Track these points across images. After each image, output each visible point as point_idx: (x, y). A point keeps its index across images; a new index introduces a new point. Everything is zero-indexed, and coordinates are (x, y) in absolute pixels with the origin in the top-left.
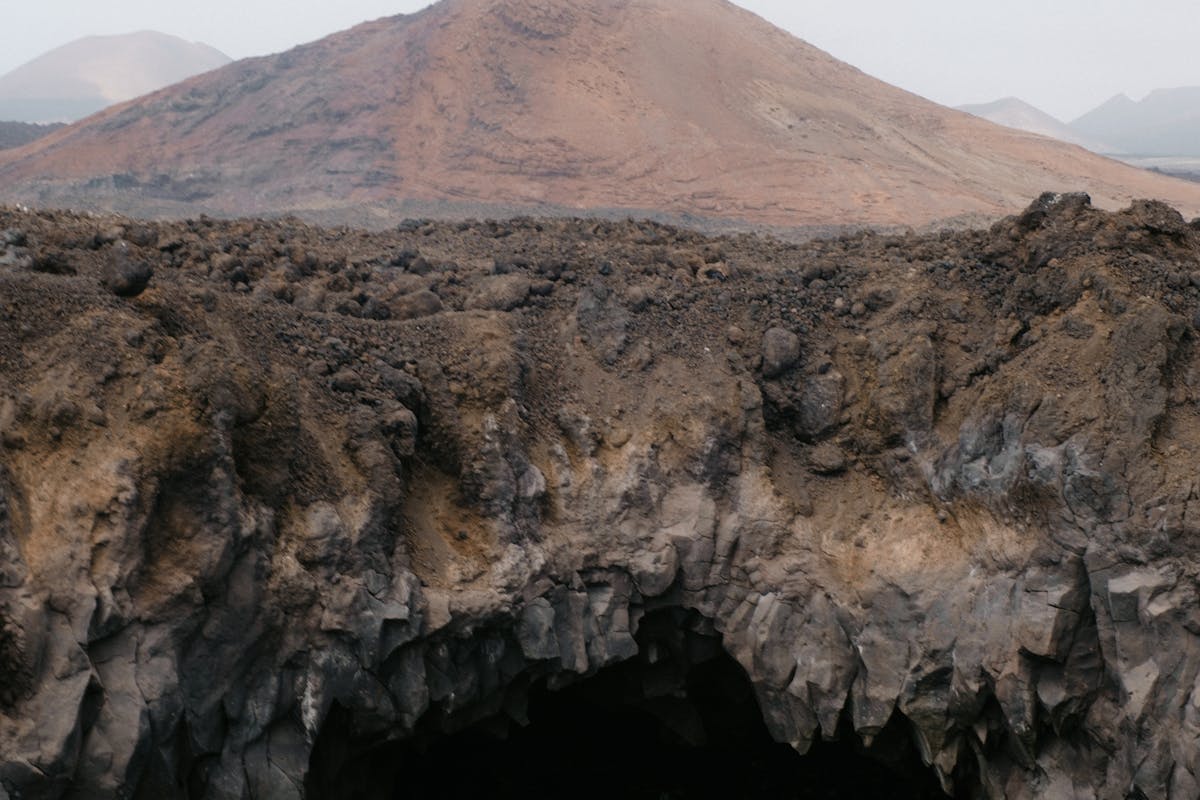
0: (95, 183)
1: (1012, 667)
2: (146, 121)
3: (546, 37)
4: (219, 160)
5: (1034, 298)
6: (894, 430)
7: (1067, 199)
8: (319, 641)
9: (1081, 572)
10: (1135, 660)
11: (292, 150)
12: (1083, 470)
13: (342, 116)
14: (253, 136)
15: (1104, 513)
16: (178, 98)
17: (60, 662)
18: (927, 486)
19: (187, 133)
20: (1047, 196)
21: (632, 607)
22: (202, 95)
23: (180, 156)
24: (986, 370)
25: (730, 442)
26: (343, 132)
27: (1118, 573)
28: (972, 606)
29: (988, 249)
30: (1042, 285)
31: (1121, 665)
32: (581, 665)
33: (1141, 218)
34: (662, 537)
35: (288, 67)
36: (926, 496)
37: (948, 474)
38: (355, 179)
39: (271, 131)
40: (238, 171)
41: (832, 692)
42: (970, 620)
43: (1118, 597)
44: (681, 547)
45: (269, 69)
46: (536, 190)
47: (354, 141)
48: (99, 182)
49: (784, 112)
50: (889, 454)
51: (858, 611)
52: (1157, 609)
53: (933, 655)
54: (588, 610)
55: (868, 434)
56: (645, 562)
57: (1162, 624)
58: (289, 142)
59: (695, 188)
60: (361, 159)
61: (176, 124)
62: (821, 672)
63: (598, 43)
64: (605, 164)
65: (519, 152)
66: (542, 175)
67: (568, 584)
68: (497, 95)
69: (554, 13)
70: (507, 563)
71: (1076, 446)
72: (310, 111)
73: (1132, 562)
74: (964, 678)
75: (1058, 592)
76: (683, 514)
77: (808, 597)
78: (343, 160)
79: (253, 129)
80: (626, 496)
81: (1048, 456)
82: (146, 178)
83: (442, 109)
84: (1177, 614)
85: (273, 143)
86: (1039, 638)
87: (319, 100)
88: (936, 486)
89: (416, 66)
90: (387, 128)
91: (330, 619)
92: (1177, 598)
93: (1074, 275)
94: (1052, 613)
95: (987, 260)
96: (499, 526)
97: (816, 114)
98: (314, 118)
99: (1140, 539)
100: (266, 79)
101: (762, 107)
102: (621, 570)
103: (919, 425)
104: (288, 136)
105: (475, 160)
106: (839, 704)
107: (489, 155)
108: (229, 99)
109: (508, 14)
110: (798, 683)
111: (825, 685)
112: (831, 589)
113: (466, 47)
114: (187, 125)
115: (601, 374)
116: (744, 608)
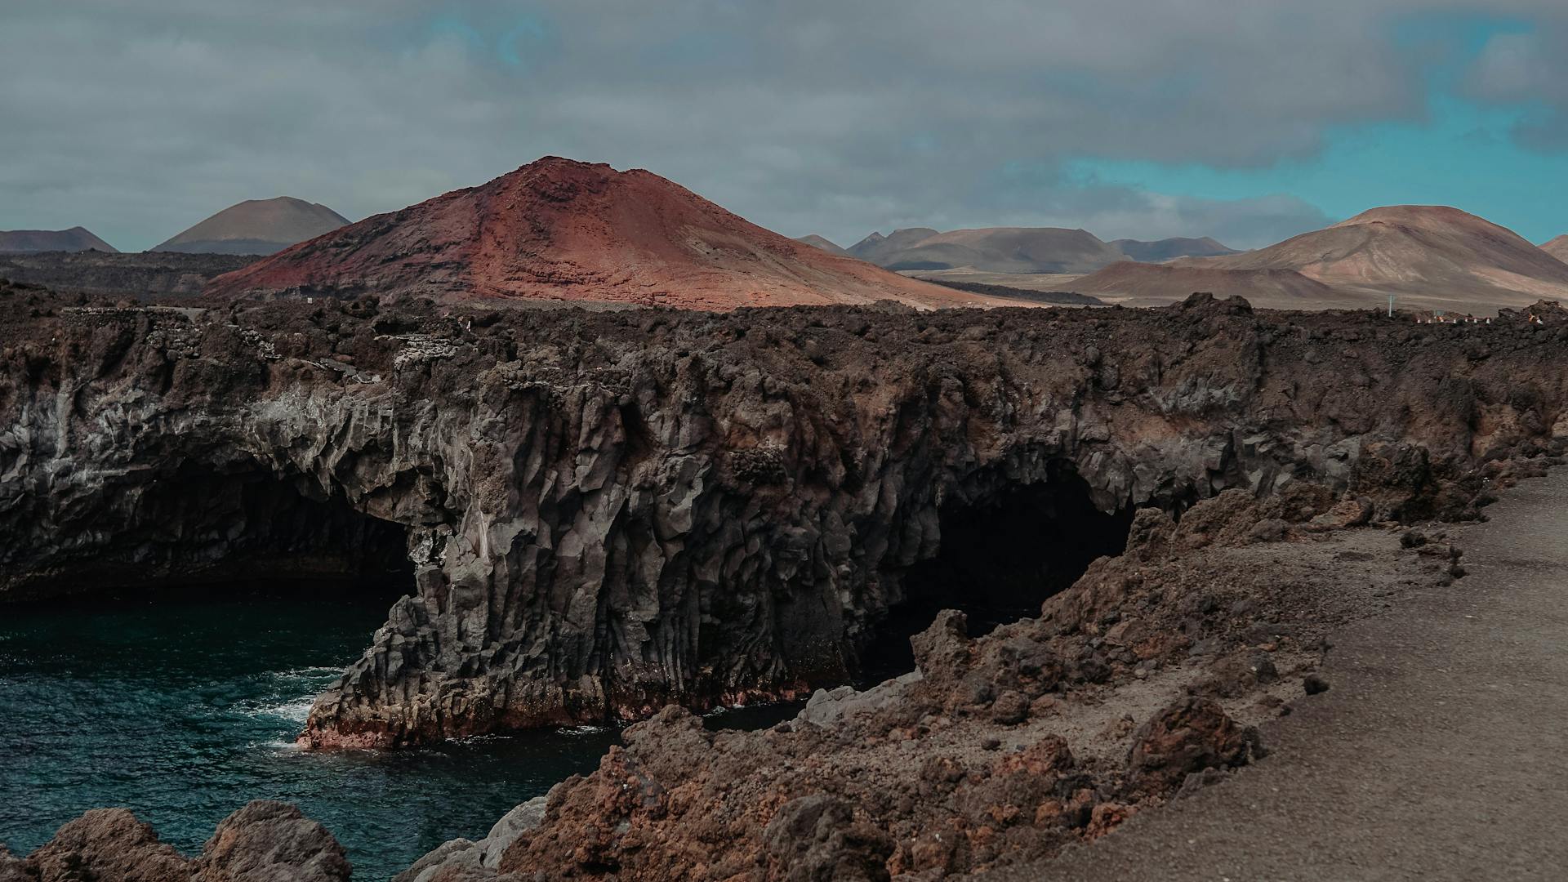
0: (289, 291)
1: (1203, 475)
2: (318, 253)
3: (561, 200)
4: (363, 276)
5: (1197, 334)
6: (1143, 387)
7: (1204, 295)
8: (945, 470)
9: (1230, 438)
10: (1252, 470)
11: (408, 269)
12: (1233, 398)
13: (438, 249)
14: (384, 262)
15: (1241, 414)
16: (337, 239)
17: (872, 475)
18: (1159, 408)
19: (344, 260)
20: (1196, 294)
21: (1044, 459)
22: (352, 237)
23: (339, 274)
24: (1177, 362)
25: (1081, 393)
26: (438, 258)
27: (1247, 437)
28: (1183, 453)
29: (1170, 315)
30: (1201, 328)
31: (1247, 472)
32: (1028, 482)
33: (1236, 302)
34: (1056, 430)
35: (403, 219)
36: (1159, 412)
37: (1171, 403)
38: (446, 286)
39: (395, 258)
40: (375, 283)
41: (1125, 490)
42: (1184, 458)
43: (1247, 446)
44: (1063, 434)
45: (392, 221)
46: (559, 292)
47: (446, 263)
48: (291, 291)
49: (704, 244)
50: (1140, 397)
51: (1135, 457)
52: (1262, 450)
53: (1167, 473)
54: (1030, 460)
55: (1131, 389)
56: (1051, 440)
57: (1265, 455)
58: (406, 265)
59: (654, 289)
60: (450, 274)
61: (336, 255)
62: (1120, 482)
63: (592, 204)
64: (600, 276)
65: (547, 270)
66: (562, 283)
67: (1022, 449)
68: (533, 235)
69: (565, 186)
70: (1003, 441)
71: (1230, 389)
72: (417, 246)
73: (1252, 433)
74: (1180, 481)
75: (1222, 445)
76: (1064, 421)
77: (1114, 453)
78: (439, 275)
79: (383, 257)
80: (1042, 414)
81: (1218, 393)
82: (319, 288)
83: (499, 244)
84: (1270, 452)
85: (397, 266)
86: (1215, 463)
87: (423, 239)
88: (1164, 407)
89: (482, 218)
90: (466, 256)
91: (950, 462)
92: (1270, 445)
93: (1215, 325)
94: (1220, 454)
95: (1170, 319)
96: (999, 426)
97: (722, 246)
98: (421, 250)
99: (1257, 424)
100: (390, 228)
101: (691, 241)
102: (1042, 443)
103: (1154, 385)
104: (405, 261)
105: (520, 274)
106: (1128, 494)
107: (530, 271)
108: (368, 239)
109: (537, 187)
110: (1111, 486)
111: (1122, 487)
112: (1123, 449)
113: (512, 207)
114: (343, 256)
115: (1024, 366)
116: (1087, 458)
